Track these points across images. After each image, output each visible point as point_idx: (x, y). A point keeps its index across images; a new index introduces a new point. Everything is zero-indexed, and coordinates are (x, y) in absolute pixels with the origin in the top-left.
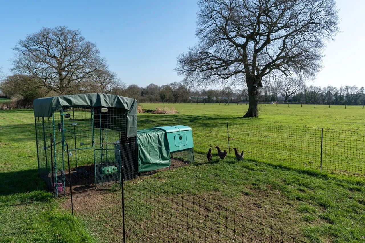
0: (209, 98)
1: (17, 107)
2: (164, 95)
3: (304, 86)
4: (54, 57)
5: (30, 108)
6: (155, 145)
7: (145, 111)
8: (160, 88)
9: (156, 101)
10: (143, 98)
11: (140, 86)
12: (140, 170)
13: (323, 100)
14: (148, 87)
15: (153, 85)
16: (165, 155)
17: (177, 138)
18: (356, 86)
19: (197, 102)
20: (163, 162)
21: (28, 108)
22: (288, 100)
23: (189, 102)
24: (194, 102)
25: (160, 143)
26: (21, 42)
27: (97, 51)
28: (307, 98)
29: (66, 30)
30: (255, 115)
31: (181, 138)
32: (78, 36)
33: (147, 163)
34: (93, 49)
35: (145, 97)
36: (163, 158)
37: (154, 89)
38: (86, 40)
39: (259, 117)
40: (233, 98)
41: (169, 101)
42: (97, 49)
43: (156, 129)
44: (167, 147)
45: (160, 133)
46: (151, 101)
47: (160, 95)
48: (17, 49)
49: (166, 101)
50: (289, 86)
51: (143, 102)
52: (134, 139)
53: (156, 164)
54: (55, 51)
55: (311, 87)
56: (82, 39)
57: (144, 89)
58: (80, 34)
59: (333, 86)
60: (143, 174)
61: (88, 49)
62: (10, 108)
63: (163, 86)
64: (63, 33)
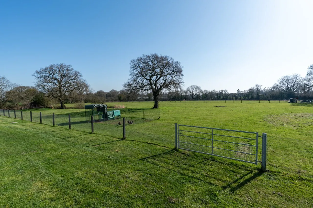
0: (149, 98)
1: (30, 107)
2: (121, 97)
3: (201, 90)
4: (56, 79)
5: (39, 108)
6: (111, 114)
7: (109, 107)
8: (118, 92)
9: (115, 101)
10: (107, 99)
11: (105, 91)
12: (108, 119)
13: (211, 98)
14: (110, 92)
15: (114, 90)
16: (113, 116)
17: (116, 113)
18: (227, 90)
19: (142, 101)
20: (113, 118)
21: (37, 108)
22: (193, 98)
23: (137, 101)
24: (140, 101)
25: (112, 114)
26: (37, 72)
27: (81, 76)
28: (203, 97)
29: (64, 65)
30: (157, 107)
31: (117, 113)
32: (70, 68)
33: (109, 118)
34: (79, 75)
35: (109, 99)
36: (113, 117)
37: (114, 93)
38: (75, 70)
39: (159, 108)
40: (163, 98)
41: (124, 100)
42: (81, 74)
43: (111, 111)
44: (114, 115)
45: (112, 112)
46: (112, 101)
47: (118, 97)
48: (34, 75)
49: (122, 101)
50: (194, 90)
51: (107, 102)
52: (107, 113)
53: (111, 118)
54: (56, 76)
55: (205, 91)
56: (72, 69)
57: (108, 93)
58: (71, 67)
59: (216, 90)
60: (108, 120)
61: (76, 75)
62: (26, 109)
63: (120, 91)
64: (62, 66)
